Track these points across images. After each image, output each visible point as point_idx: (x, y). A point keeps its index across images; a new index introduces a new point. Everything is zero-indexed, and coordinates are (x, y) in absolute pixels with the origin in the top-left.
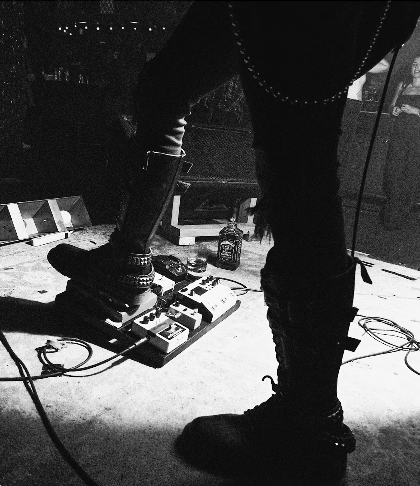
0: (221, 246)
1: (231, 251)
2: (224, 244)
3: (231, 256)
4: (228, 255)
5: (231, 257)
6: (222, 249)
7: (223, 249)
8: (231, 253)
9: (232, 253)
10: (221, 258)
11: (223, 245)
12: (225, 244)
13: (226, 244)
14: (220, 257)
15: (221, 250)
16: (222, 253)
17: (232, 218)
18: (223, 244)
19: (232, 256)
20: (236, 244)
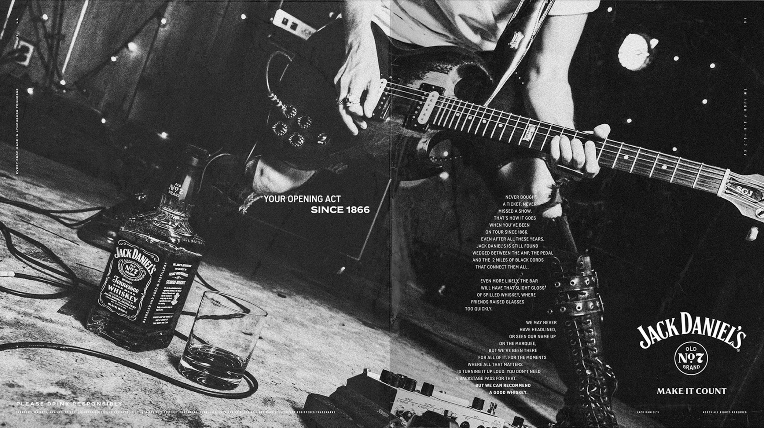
0: (116, 261)
1: (139, 285)
2: (123, 258)
3: (135, 300)
4: (127, 296)
5: (134, 304)
6: (115, 271)
7: (119, 274)
8: (137, 291)
9: (142, 291)
10: (107, 301)
11: (121, 258)
12: (128, 258)
13: (131, 259)
14: (104, 297)
15: (112, 276)
16: (112, 285)
17: (174, 185)
18: (123, 255)
19: (138, 301)
20: (159, 266)
